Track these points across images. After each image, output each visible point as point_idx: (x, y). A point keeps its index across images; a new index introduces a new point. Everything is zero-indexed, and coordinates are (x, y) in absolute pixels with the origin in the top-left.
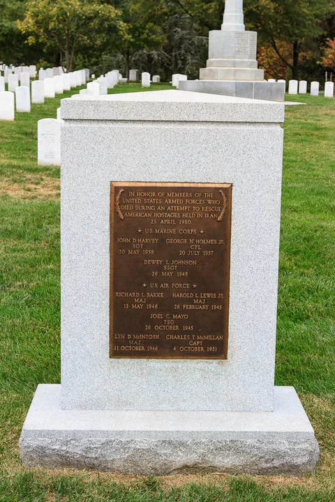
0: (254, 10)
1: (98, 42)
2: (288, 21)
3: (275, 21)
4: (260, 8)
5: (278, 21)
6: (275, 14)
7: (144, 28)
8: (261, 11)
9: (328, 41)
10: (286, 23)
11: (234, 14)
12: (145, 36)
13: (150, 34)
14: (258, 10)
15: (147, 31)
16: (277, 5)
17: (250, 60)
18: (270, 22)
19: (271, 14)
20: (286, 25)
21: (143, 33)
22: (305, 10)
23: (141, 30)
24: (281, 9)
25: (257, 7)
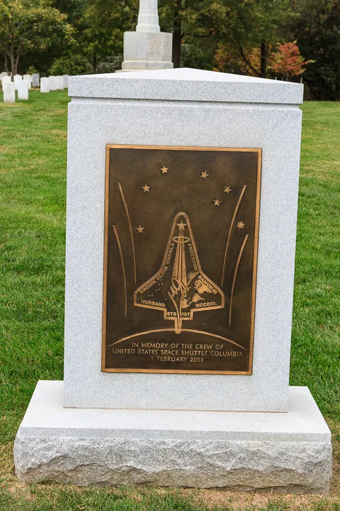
0: (207, 14)
1: (43, 47)
2: (242, 26)
3: (228, 26)
4: (212, 12)
5: (232, 26)
6: (227, 18)
7: (110, 34)
8: (213, 15)
9: (279, 46)
10: (241, 28)
11: (148, 15)
12: (111, 42)
13: (117, 41)
14: (210, 13)
15: (113, 38)
16: (229, 9)
17: (164, 62)
18: (223, 26)
19: (223, 18)
20: (240, 30)
21: (109, 40)
22: (258, 14)
23: (107, 36)
24: (234, 14)
25: (209, 11)
